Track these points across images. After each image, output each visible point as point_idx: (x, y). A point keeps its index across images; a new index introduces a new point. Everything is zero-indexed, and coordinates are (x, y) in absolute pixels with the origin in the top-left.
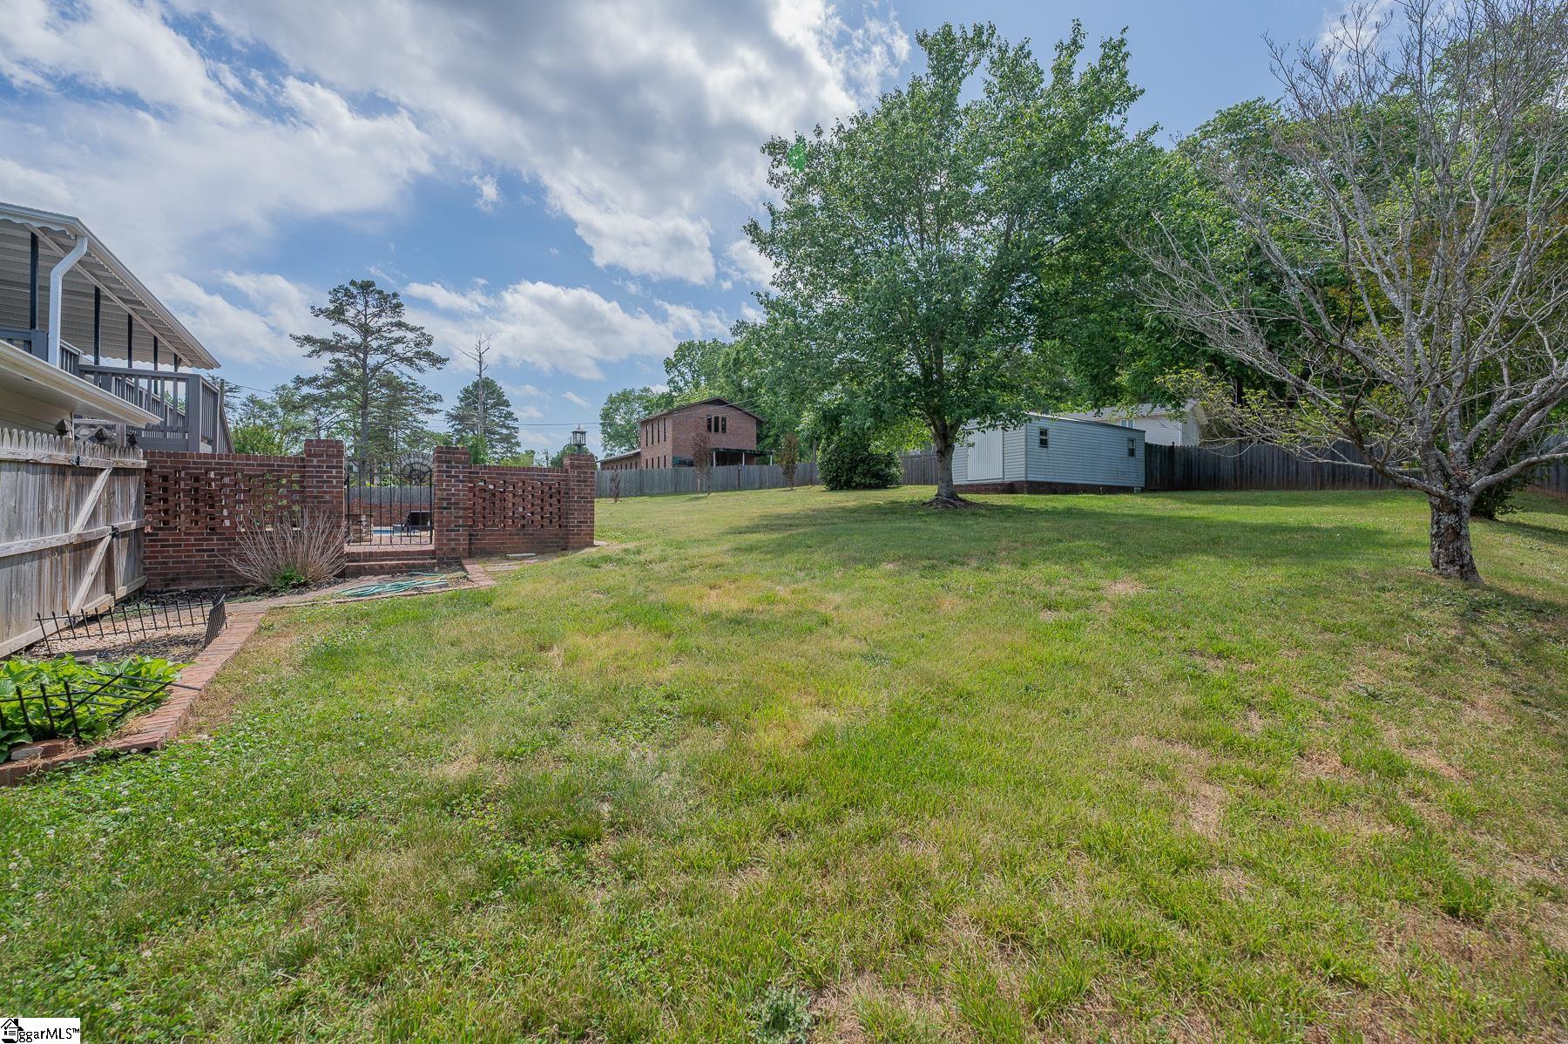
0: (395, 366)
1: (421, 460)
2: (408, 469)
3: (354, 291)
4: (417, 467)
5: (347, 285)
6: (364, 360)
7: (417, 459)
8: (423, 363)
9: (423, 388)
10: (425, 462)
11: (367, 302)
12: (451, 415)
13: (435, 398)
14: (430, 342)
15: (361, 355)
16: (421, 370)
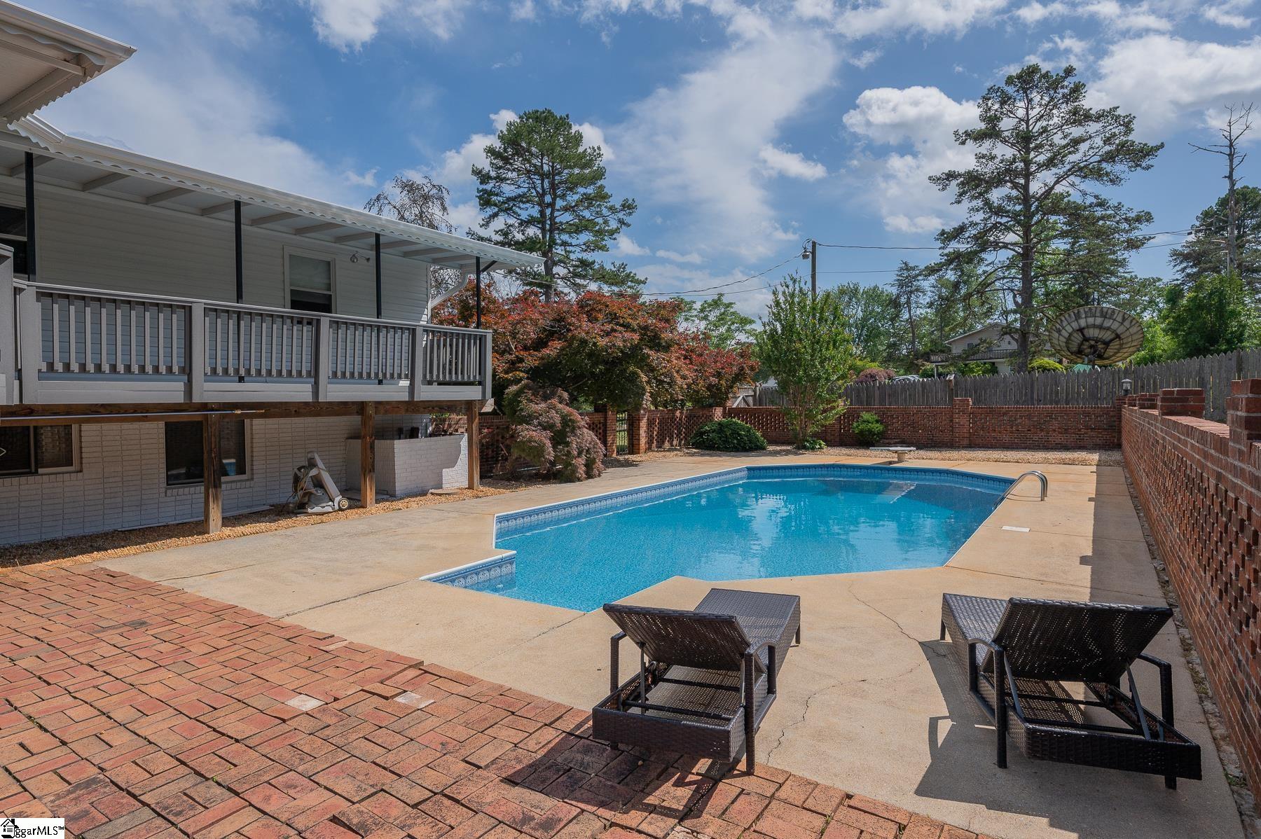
0: (1073, 185)
1: (1099, 321)
2: (1078, 338)
3: (1010, 90)
4: (1092, 333)
5: (1002, 85)
6: (1026, 187)
7: (1091, 320)
8: (1119, 168)
9: (1118, 207)
10: (1107, 323)
11: (1030, 101)
12: (1181, 254)
13: (1138, 219)
14: (1128, 127)
15: (1022, 181)
16: (1115, 181)
